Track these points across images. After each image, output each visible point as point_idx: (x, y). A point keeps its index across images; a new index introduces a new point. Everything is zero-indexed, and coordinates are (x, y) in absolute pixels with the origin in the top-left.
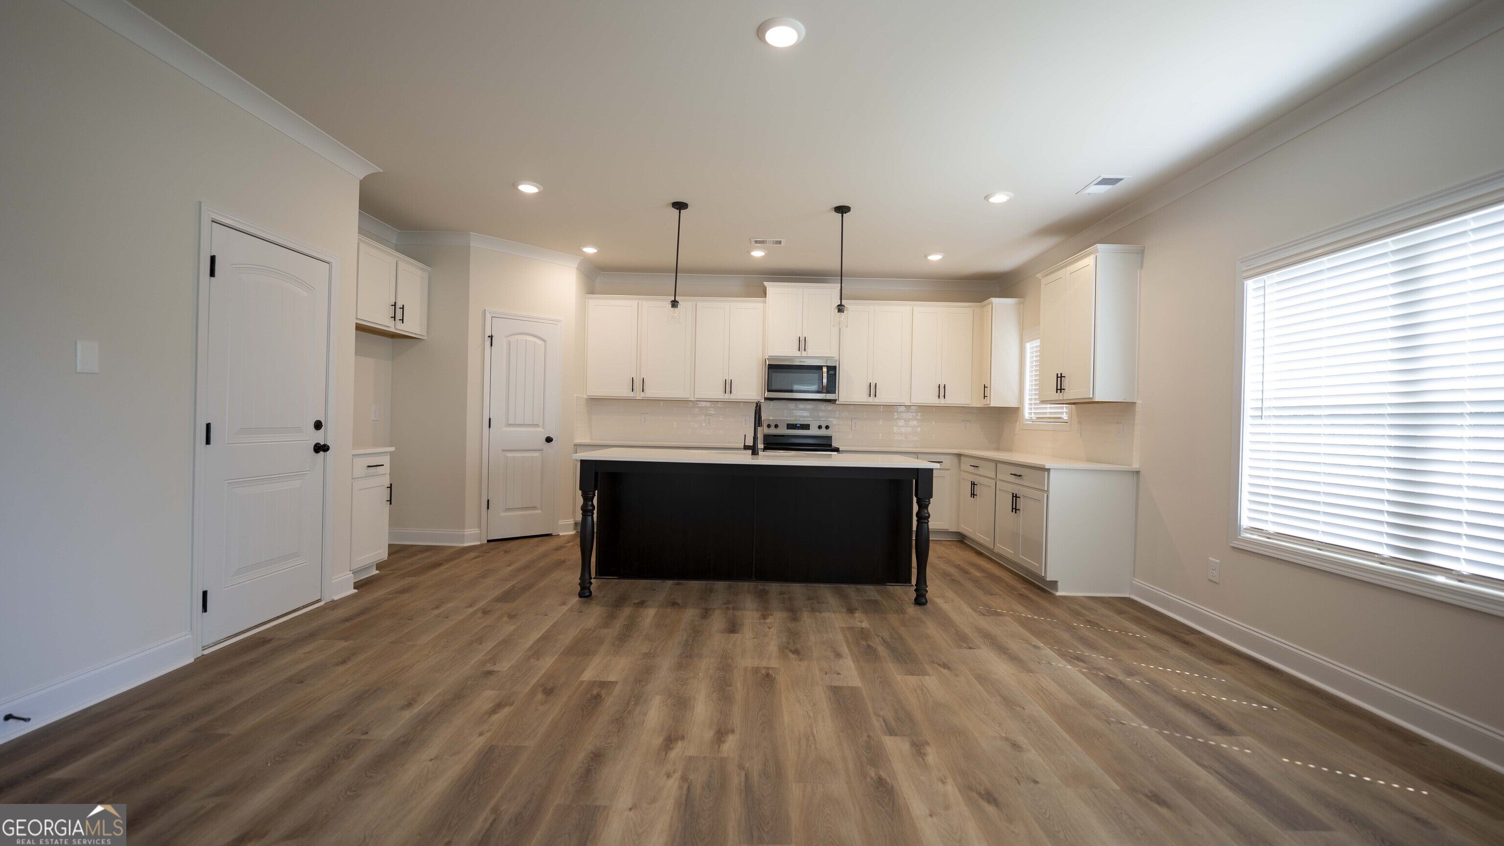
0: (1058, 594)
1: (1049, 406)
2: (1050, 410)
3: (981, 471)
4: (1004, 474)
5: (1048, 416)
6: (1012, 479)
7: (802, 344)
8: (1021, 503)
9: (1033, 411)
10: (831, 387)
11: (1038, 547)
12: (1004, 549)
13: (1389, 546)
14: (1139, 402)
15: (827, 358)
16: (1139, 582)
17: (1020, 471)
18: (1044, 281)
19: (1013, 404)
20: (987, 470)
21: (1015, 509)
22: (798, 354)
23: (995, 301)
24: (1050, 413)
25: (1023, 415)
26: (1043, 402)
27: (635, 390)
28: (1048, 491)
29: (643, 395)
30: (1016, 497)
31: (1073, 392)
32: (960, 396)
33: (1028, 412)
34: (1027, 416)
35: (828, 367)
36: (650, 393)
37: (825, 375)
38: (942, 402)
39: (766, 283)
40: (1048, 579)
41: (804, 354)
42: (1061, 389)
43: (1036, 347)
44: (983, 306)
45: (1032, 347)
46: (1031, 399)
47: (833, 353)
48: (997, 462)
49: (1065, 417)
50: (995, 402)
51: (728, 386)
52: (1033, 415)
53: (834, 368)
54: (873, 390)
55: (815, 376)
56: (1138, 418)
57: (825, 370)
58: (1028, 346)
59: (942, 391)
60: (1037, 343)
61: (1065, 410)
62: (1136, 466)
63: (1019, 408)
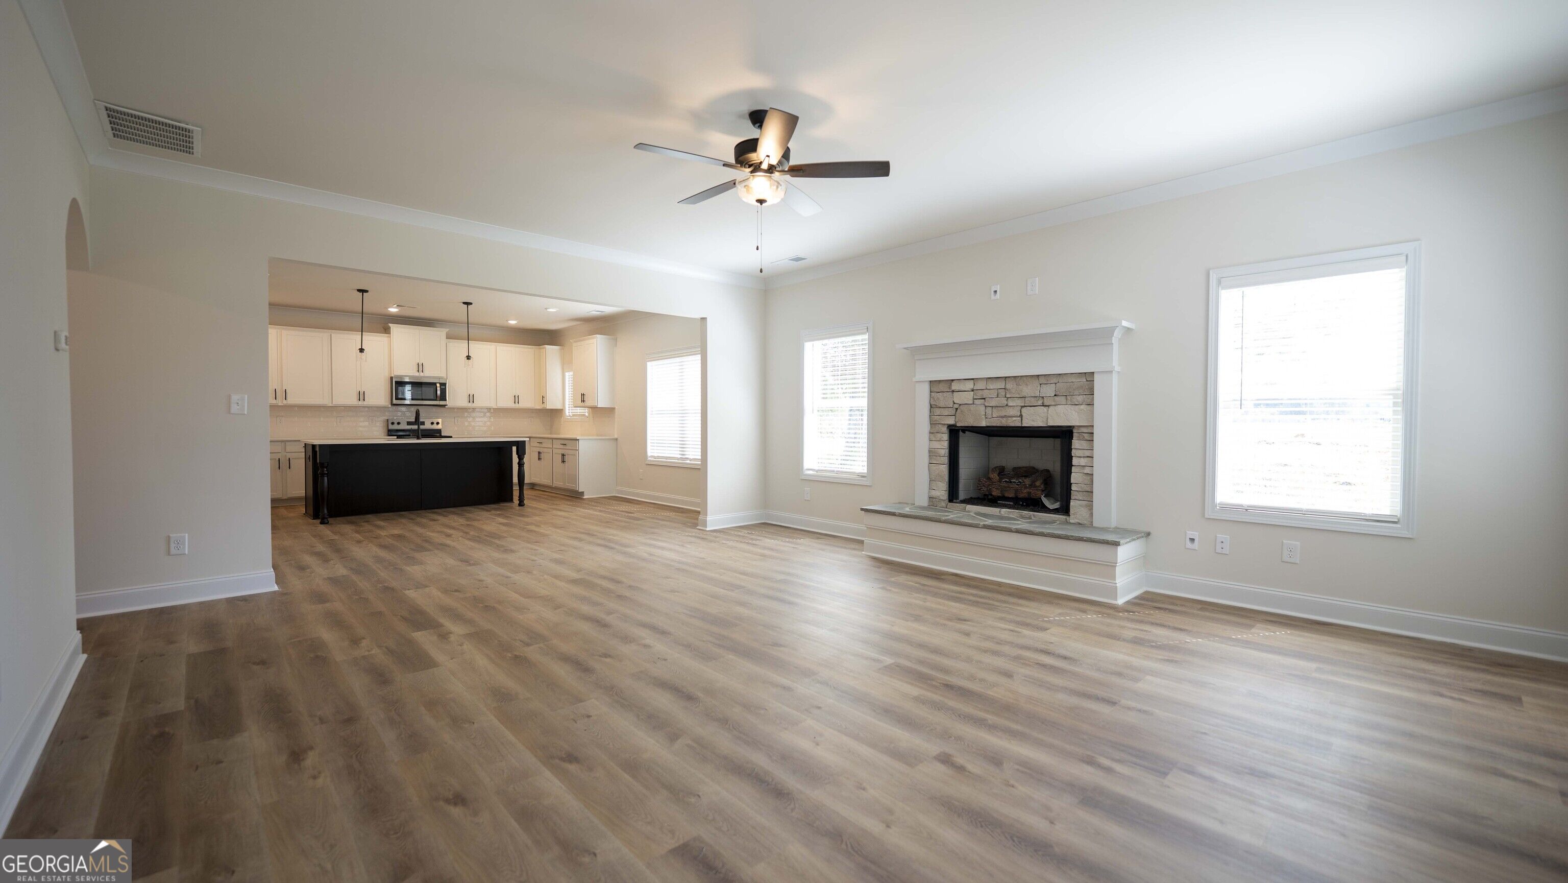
0: (584, 497)
1: (578, 408)
2: (579, 411)
3: (544, 445)
4: (557, 445)
5: (578, 414)
6: (562, 447)
7: (420, 367)
8: (566, 458)
9: (571, 411)
10: (443, 397)
11: (574, 478)
12: (558, 483)
13: (680, 454)
14: (616, 407)
15: (439, 378)
16: (619, 488)
17: (565, 442)
18: (574, 344)
19: (559, 407)
20: (548, 444)
21: (563, 461)
22: (417, 374)
23: (548, 347)
24: (579, 412)
25: (565, 413)
26: (575, 407)
27: (277, 399)
28: (578, 450)
29: (285, 402)
30: (564, 455)
31: (589, 402)
32: (528, 402)
33: (568, 412)
34: (567, 414)
35: (440, 384)
36: (291, 400)
37: (438, 389)
38: (517, 406)
39: (390, 325)
40: (580, 491)
41: (422, 374)
42: (583, 401)
43: (571, 375)
44: (540, 349)
45: (568, 375)
46: (569, 405)
47: (444, 375)
48: (552, 439)
49: (587, 414)
50: (549, 407)
51: (361, 396)
52: (571, 414)
53: (445, 384)
54: (471, 398)
55: (432, 389)
56: (616, 414)
57: (438, 385)
58: (567, 374)
59: (516, 399)
60: (571, 373)
61: (587, 411)
62: (616, 436)
63: (562, 409)
